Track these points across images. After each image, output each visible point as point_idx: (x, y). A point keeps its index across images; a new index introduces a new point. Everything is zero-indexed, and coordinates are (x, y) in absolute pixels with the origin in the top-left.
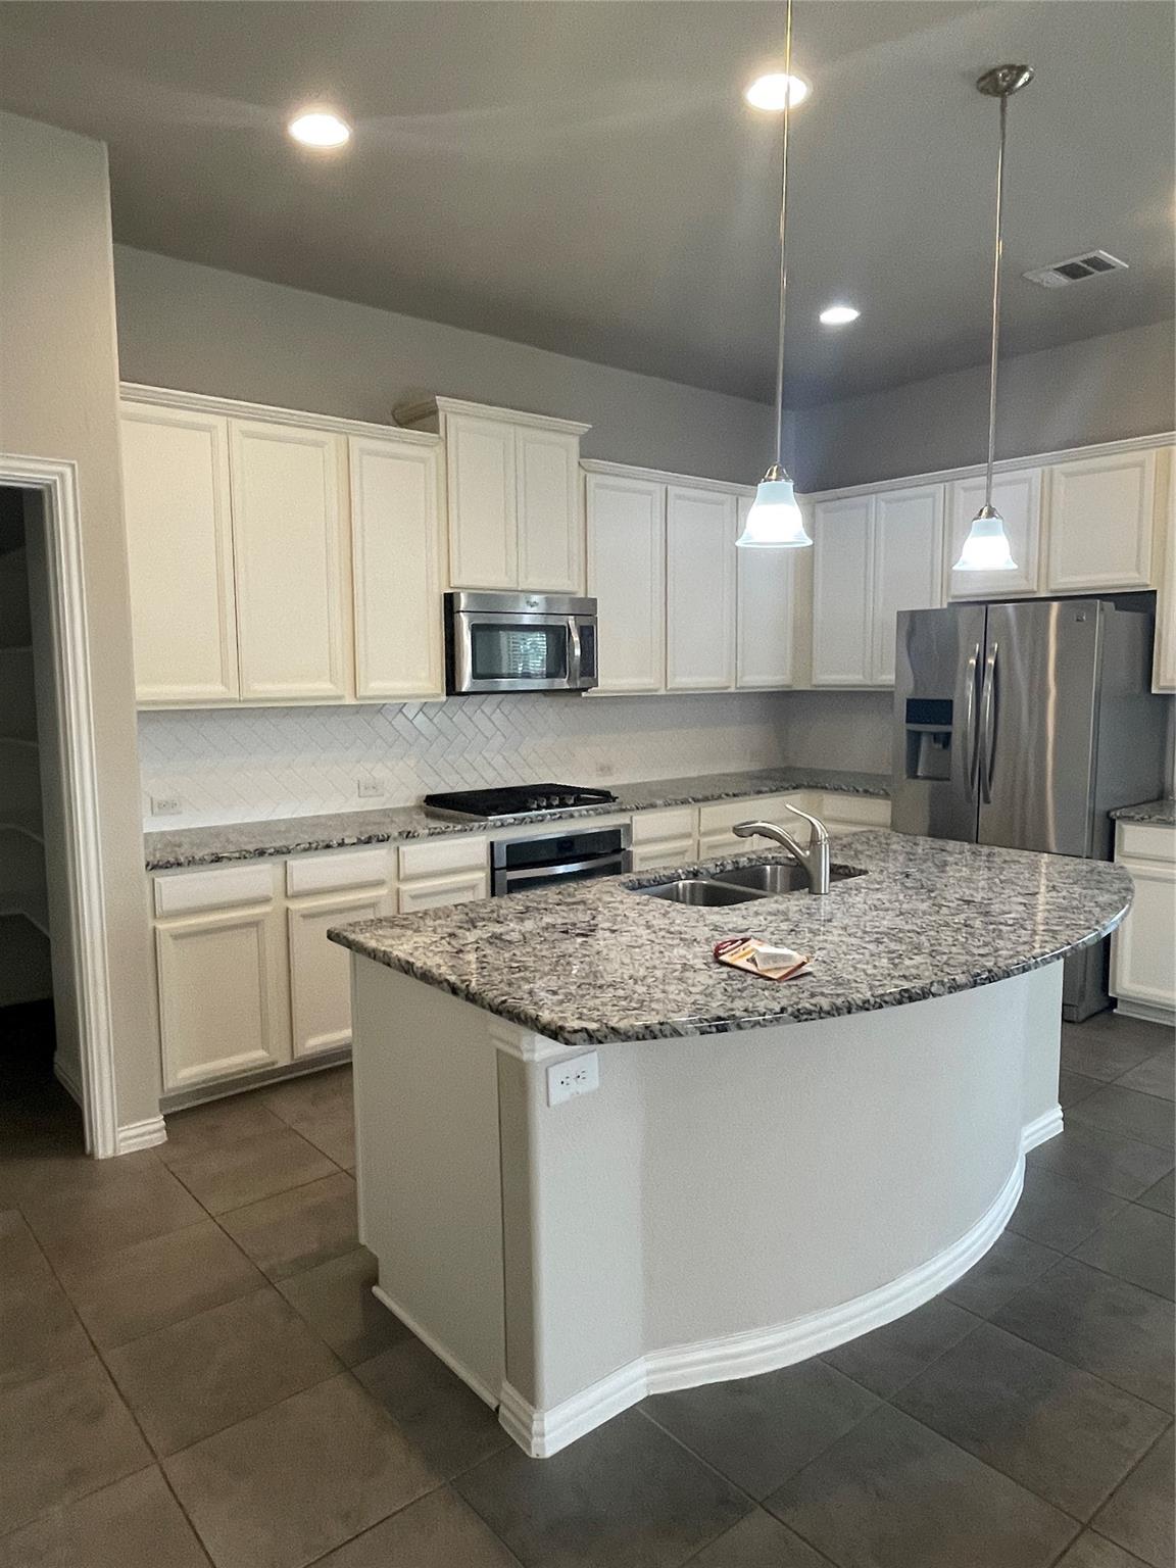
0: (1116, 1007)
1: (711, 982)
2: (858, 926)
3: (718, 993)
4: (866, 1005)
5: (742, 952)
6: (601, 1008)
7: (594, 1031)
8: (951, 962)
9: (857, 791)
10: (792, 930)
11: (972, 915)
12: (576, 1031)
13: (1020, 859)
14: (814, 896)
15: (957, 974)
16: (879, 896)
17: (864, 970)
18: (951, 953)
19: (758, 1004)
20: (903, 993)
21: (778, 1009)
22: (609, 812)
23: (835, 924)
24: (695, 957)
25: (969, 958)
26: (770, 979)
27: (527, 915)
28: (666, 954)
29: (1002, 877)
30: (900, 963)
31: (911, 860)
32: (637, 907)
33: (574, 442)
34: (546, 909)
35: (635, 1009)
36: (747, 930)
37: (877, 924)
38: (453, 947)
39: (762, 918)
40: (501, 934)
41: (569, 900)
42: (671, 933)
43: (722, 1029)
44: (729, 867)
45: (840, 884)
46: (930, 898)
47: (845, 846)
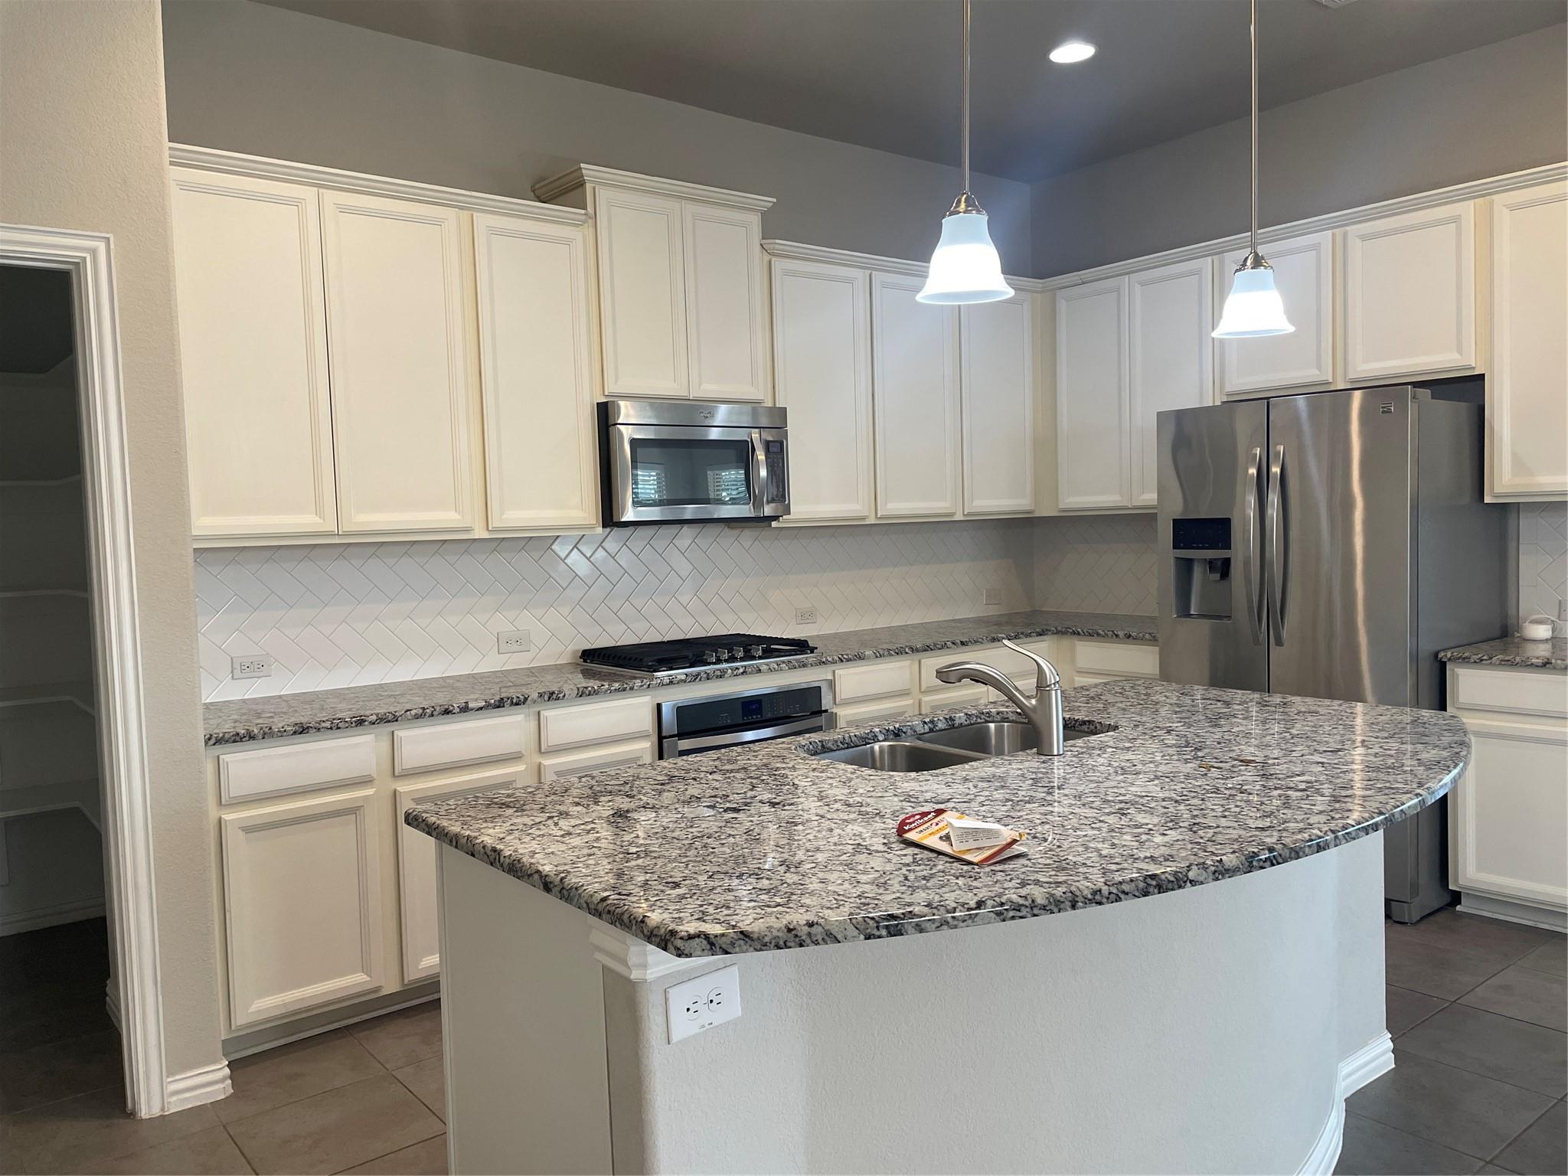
0: (1460, 903)
1: (889, 867)
2: (1096, 794)
3: (895, 884)
4: (1098, 897)
5: (935, 828)
6: (732, 905)
7: (716, 936)
8: (1219, 838)
9: (1117, 636)
10: (1008, 800)
11: (1250, 778)
12: (691, 937)
13: (1319, 709)
14: (1044, 758)
15: (1224, 855)
16: (1129, 756)
17: (1098, 850)
18: (1218, 827)
19: (946, 896)
20: (1149, 881)
21: (973, 904)
22: (804, 666)
23: (1066, 792)
24: (874, 835)
25: (1242, 832)
26: (969, 863)
27: (667, 787)
28: (837, 831)
29: (1294, 731)
30: (1148, 840)
31: (1176, 713)
32: (811, 774)
33: (755, 220)
34: (694, 779)
35: (779, 905)
36: (948, 800)
37: (1123, 791)
38: (561, 829)
39: (971, 785)
40: (628, 811)
41: (728, 767)
42: (849, 805)
43: (895, 932)
44: (941, 725)
45: (1079, 742)
46: (1196, 758)
47: (1092, 698)
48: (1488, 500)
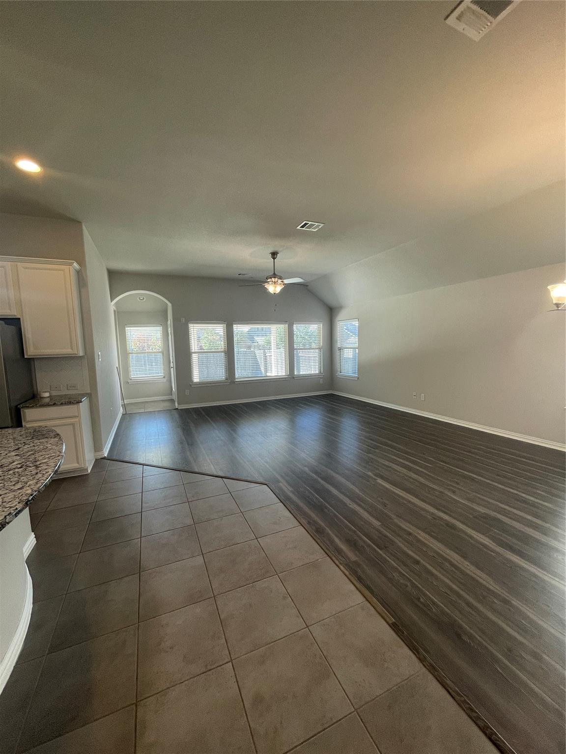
48: (26, 357)
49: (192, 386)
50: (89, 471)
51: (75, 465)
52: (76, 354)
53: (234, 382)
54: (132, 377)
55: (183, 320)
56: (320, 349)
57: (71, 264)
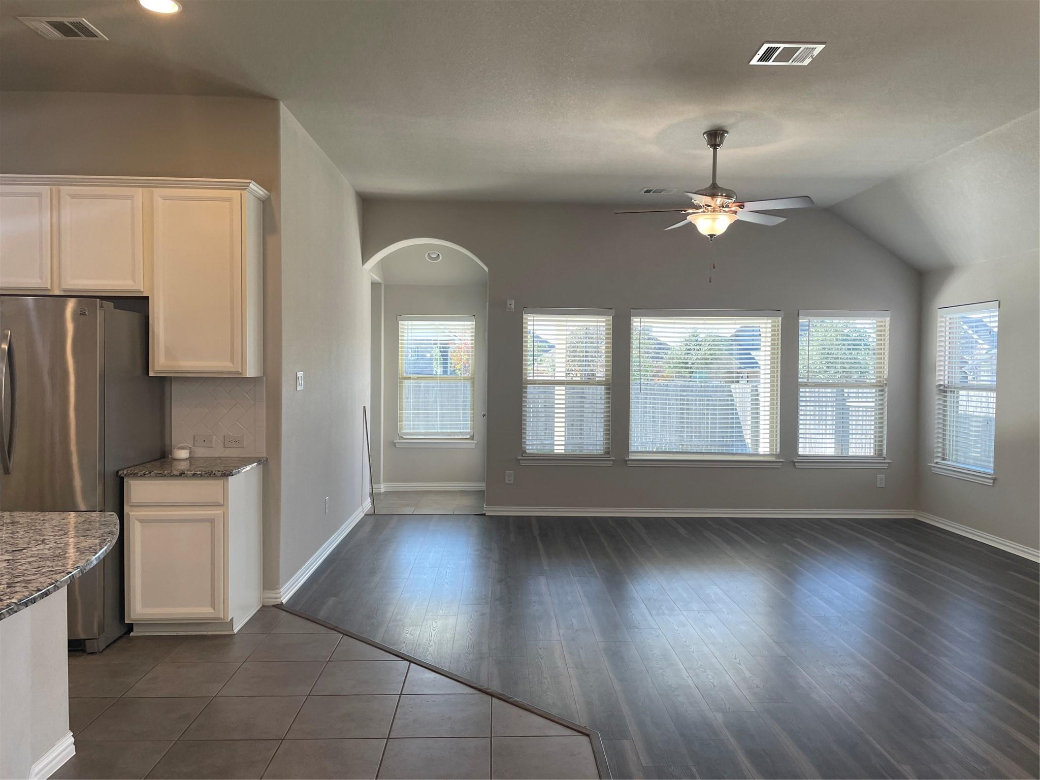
0: (133, 631)
48: (151, 374)
49: (523, 463)
50: (235, 631)
51: (204, 611)
52: (239, 373)
53: (626, 461)
54: (404, 431)
55: (512, 304)
56: (880, 386)
57: (245, 187)
